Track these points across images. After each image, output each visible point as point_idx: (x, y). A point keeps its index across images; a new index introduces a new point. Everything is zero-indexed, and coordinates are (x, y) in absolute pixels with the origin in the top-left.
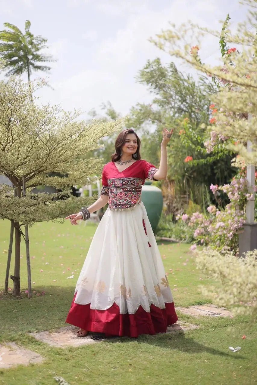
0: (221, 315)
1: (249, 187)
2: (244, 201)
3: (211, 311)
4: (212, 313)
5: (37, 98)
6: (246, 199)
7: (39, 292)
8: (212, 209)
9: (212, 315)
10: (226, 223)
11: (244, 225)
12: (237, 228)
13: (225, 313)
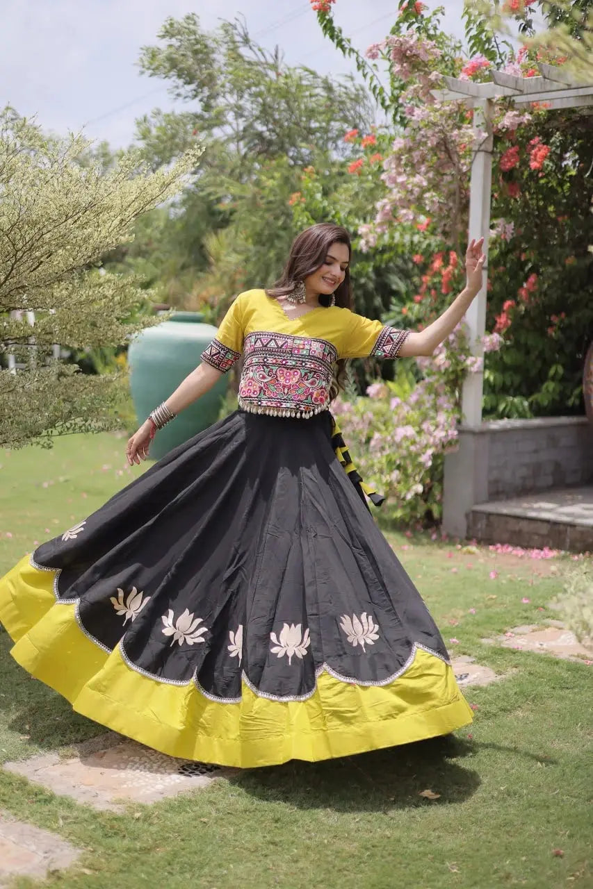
0: (469, 679)
6: (464, 371)
8: (378, 393)
10: (417, 429)
11: (461, 432)
12: (444, 439)
13: (478, 675)
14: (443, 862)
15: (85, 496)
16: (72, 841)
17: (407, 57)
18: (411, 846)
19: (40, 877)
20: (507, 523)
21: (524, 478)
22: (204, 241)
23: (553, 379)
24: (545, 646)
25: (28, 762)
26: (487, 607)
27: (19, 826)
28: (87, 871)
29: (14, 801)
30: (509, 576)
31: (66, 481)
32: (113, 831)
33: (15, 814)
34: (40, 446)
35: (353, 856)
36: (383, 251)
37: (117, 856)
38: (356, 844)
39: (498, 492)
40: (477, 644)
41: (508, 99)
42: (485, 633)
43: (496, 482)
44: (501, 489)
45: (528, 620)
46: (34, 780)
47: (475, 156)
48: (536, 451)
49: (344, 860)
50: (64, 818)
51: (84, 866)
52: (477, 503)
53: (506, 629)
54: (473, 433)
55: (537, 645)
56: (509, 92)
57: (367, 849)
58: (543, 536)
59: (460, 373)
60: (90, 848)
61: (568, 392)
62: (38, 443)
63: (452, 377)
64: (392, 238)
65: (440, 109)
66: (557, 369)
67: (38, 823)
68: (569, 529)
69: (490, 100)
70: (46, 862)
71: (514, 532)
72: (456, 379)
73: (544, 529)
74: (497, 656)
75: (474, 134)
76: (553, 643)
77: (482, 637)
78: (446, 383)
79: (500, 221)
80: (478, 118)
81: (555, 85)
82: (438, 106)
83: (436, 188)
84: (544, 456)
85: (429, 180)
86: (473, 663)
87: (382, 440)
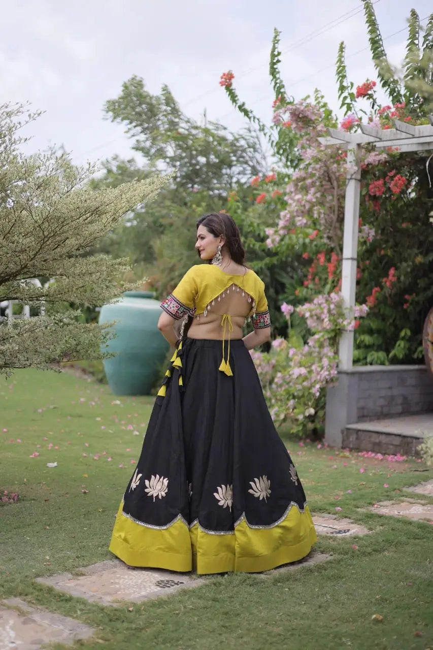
0: (350, 532)
1: (346, 308)
4: (334, 530)
5: (23, 141)
6: (341, 329)
8: (280, 345)
9: (336, 533)
10: (308, 369)
11: (339, 373)
12: (327, 377)
13: (356, 530)
14: (340, 639)
15: (69, 418)
16: (88, 623)
17: (300, 118)
18: (318, 629)
19: (70, 644)
20: (370, 437)
21: (382, 407)
22: (152, 243)
23: (403, 338)
24: (401, 513)
25: (51, 578)
26: (360, 490)
27: (50, 615)
28: (101, 641)
29: (45, 601)
30: (373, 471)
31: (55, 408)
32: (116, 617)
33: (47, 608)
35: (280, 635)
37: (120, 633)
38: (281, 628)
39: (363, 417)
40: (355, 511)
41: (371, 144)
42: (359, 504)
43: (363, 408)
44: (365, 414)
45: (389, 498)
46: (57, 588)
47: (349, 182)
48: (390, 388)
49: (274, 637)
50: (81, 610)
51: (98, 638)
52: (349, 424)
53: (374, 502)
54: (347, 373)
55: (396, 513)
56: (372, 139)
57: (288, 631)
58: (396, 446)
59: (338, 331)
60: (101, 628)
61: (413, 348)
62: (52, 369)
63: (333, 334)
64: (291, 239)
65: (324, 151)
66: (405, 332)
67: (64, 613)
68: (414, 441)
69: (359, 145)
70: (72, 636)
71: (375, 444)
72: (335, 336)
73: (397, 441)
74: (368, 519)
75: (350, 166)
76: (408, 512)
77: (358, 508)
78: (330, 339)
79: (366, 228)
80: (350, 158)
81: (404, 135)
82: (323, 148)
83: (322, 204)
84: (396, 392)
85: (317, 198)
86: (352, 523)
87: (283, 378)
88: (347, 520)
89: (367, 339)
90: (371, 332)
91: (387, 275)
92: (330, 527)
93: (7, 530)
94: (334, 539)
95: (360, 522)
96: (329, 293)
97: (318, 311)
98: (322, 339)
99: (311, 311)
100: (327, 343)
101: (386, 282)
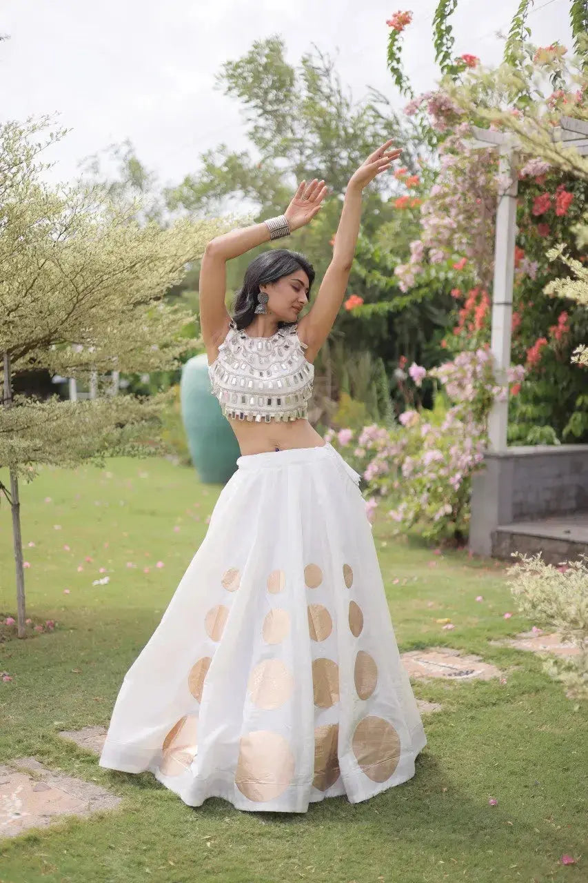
0: (474, 674)
1: (497, 371)
2: (486, 402)
3: (451, 665)
4: (454, 671)
5: (44, 168)
6: (490, 399)
7: (40, 621)
8: (411, 420)
9: (455, 674)
10: (445, 453)
11: (486, 457)
12: (471, 463)
13: (483, 671)
16: (113, 791)
17: (442, 111)
20: (528, 542)
21: (548, 502)
23: (580, 409)
24: (547, 649)
25: (79, 732)
29: (65, 762)
33: (66, 772)
34: (94, 465)
36: (420, 287)
39: (521, 514)
40: (486, 645)
42: (494, 636)
43: (521, 504)
44: (525, 511)
46: (83, 746)
47: (501, 199)
48: (559, 476)
52: (501, 524)
53: (515, 633)
54: (498, 457)
55: (541, 647)
58: (563, 555)
62: (92, 463)
63: (479, 406)
64: (429, 274)
65: (469, 157)
66: (583, 400)
69: (514, 149)
70: (91, 807)
71: (535, 552)
72: (484, 405)
73: (563, 549)
74: (502, 656)
75: (503, 179)
76: (556, 646)
77: (491, 640)
78: (474, 411)
79: (525, 261)
80: (503, 166)
81: (575, 135)
82: (467, 155)
83: (465, 230)
84: (567, 480)
85: (458, 222)
86: (480, 661)
87: (414, 464)
88: (475, 657)
89: (529, 410)
90: (536, 400)
91: (556, 323)
92: (449, 667)
93: (33, 670)
94: (450, 683)
95: (490, 661)
96: (475, 351)
97: (459, 375)
98: (464, 413)
99: (449, 375)
100: (469, 418)
101: (555, 333)
